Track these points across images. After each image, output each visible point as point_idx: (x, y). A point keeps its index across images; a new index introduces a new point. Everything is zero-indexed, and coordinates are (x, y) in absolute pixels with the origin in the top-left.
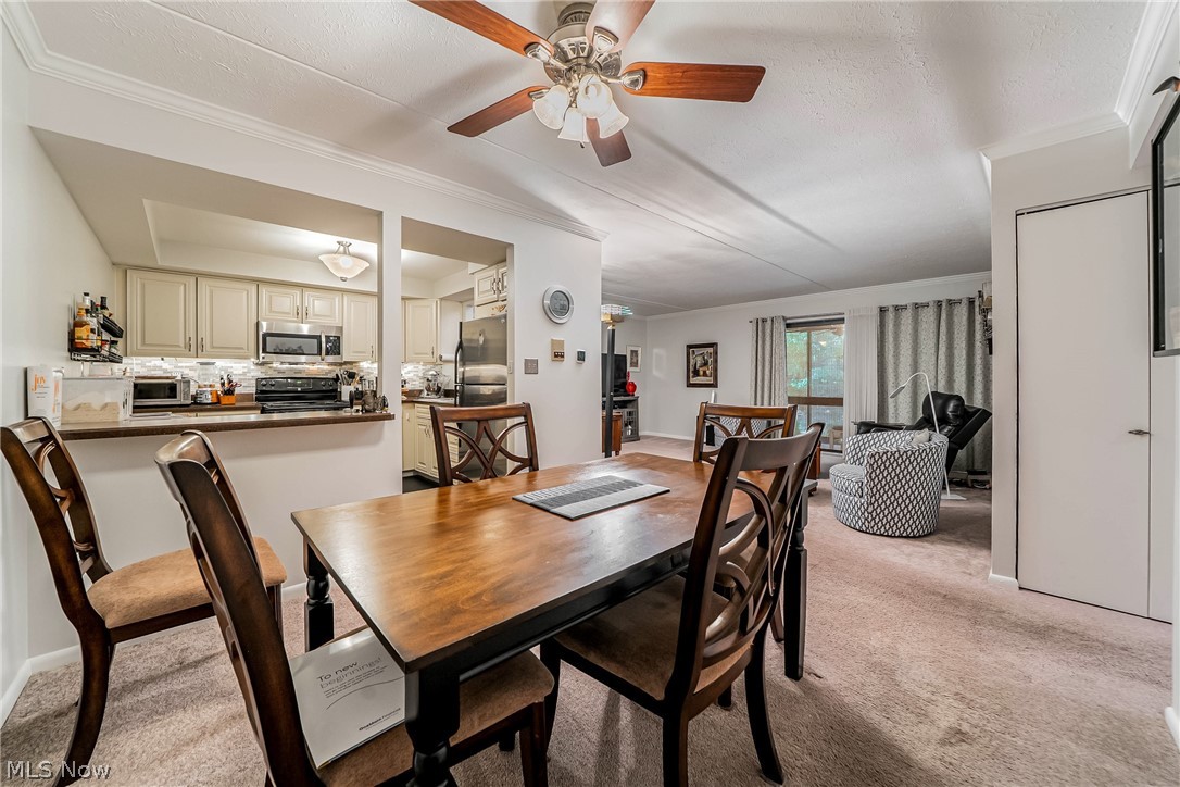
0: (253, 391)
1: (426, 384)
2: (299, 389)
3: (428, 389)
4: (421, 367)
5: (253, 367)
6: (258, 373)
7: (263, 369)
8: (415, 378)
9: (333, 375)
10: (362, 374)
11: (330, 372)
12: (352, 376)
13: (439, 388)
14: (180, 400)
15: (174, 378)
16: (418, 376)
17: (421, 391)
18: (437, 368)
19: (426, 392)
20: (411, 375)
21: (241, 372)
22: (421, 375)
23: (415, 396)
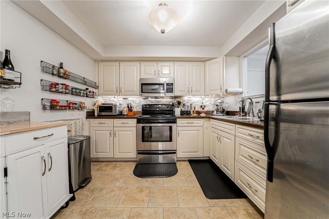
0: (141, 110)
1: (216, 107)
2: (158, 110)
3: (217, 110)
4: (213, 99)
5: (142, 100)
6: (144, 102)
7: (146, 101)
8: (210, 105)
9: (171, 104)
10: (184, 103)
11: (171, 102)
12: (179, 103)
13: (224, 110)
14: (113, 113)
15: (112, 104)
16: (211, 104)
17: (213, 112)
18: (222, 99)
19: (215, 112)
20: (208, 103)
21: (138, 102)
22: (213, 103)
23: (209, 114)
